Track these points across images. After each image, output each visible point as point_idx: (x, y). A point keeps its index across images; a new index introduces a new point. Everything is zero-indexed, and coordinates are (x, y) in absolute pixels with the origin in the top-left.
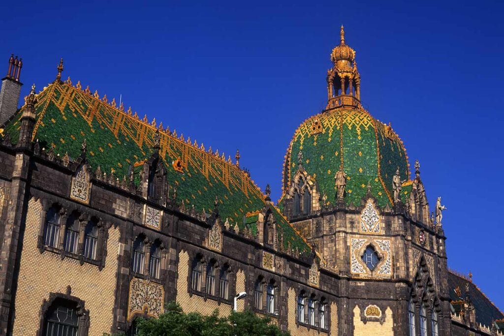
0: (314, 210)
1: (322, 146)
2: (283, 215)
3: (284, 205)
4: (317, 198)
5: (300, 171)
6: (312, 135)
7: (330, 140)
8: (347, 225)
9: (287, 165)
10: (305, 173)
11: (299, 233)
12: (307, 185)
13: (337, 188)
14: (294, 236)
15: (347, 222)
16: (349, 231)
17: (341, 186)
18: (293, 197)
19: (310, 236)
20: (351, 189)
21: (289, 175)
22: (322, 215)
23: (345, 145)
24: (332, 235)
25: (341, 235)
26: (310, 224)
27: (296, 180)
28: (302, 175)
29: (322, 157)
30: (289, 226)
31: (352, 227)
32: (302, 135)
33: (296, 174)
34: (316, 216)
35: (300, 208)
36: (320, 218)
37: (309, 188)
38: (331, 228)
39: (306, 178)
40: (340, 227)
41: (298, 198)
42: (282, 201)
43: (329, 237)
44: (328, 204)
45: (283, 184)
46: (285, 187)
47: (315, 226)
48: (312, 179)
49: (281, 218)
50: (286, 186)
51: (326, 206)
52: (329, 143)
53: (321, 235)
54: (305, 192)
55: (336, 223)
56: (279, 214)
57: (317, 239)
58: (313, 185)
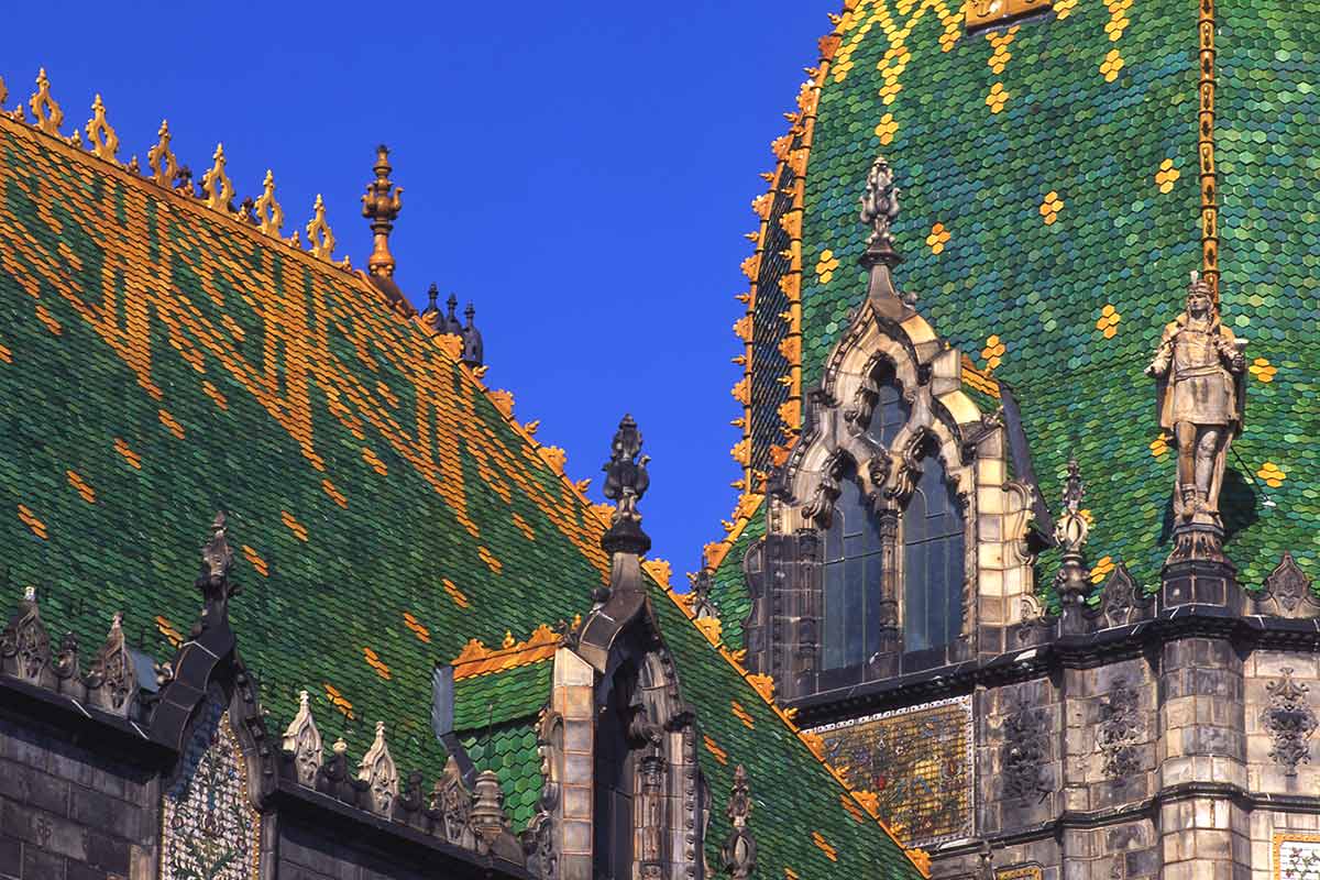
0: (991, 619)
1: (1055, 116)
2: (750, 664)
3: (753, 587)
4: (1016, 526)
5: (880, 320)
6: (970, 30)
7: (1111, 66)
8: (1251, 742)
9: (774, 265)
10: (921, 332)
11: (868, 800)
12: (938, 427)
13: (1174, 444)
14: (838, 829)
15: (1252, 714)
16: (1266, 783)
17: (1201, 429)
18: (823, 519)
19: (955, 825)
20: (1282, 453)
21: (792, 348)
22: (1058, 660)
23: (1233, 106)
24: (1132, 815)
25: (1203, 819)
26: (957, 730)
27: (849, 386)
28: (894, 349)
29: (1053, 205)
30: (793, 750)
31: (1291, 755)
32: (889, 27)
33: (849, 337)
34: (1003, 673)
35: (880, 606)
36: (1039, 686)
37: (950, 451)
38: (1124, 767)
39: (924, 374)
40: (1195, 752)
41: (863, 521)
42: (735, 551)
43: (1104, 833)
44: (1097, 575)
45: (746, 419)
46: (762, 440)
47: (996, 746)
48: (971, 378)
49: (730, 685)
50: (769, 432)
51: (1089, 589)
52: (1106, 88)
53: (1041, 816)
54: (915, 477)
55: (1159, 727)
56: (714, 657)
57: (1016, 854)
58: (984, 429)
